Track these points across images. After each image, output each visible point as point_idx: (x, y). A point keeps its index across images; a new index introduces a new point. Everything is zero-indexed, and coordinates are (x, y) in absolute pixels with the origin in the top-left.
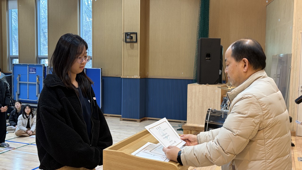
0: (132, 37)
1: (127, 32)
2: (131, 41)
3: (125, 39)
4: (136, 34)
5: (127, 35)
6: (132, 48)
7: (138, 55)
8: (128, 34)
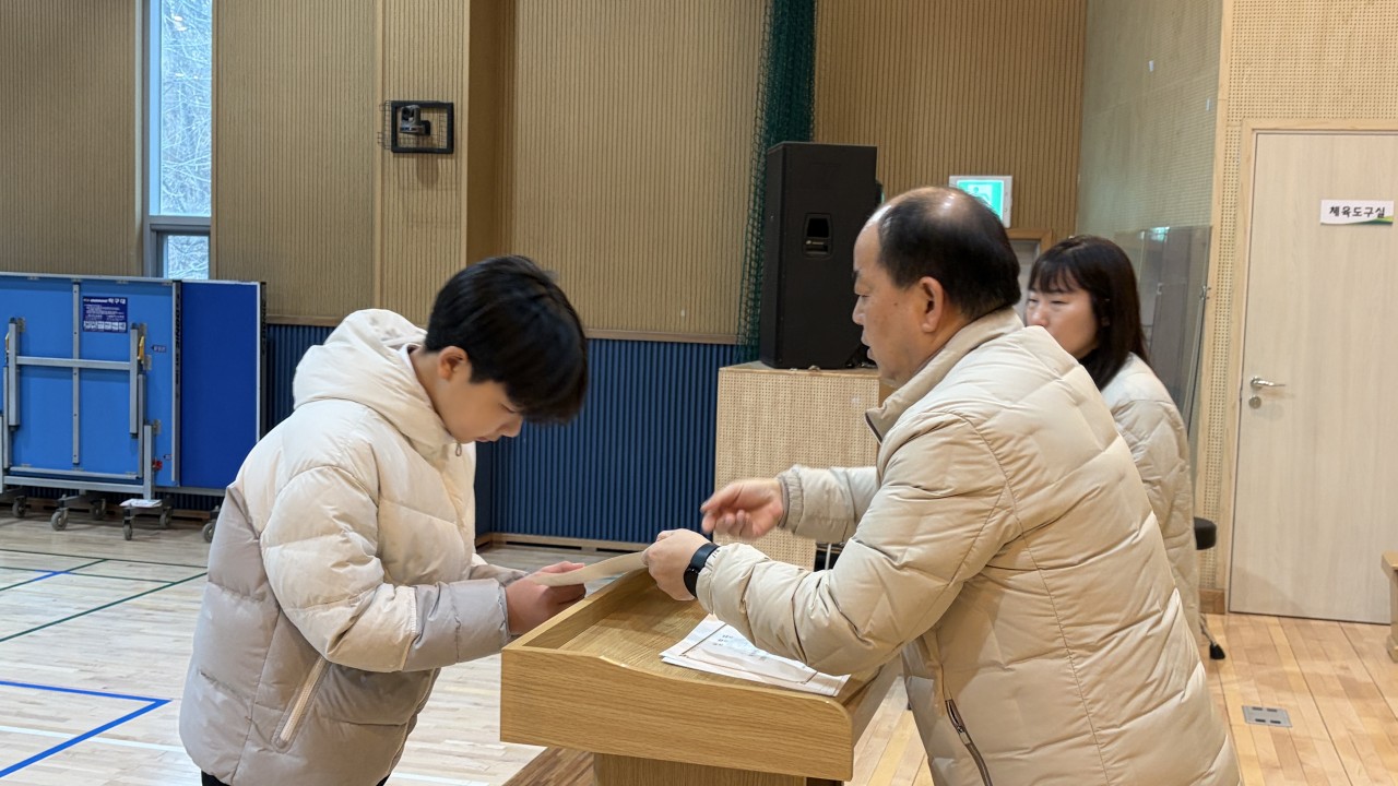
0: (427, 125)
1: (401, 99)
2: (420, 146)
3: (388, 133)
4: (449, 108)
5: (400, 115)
6: (430, 179)
7: (459, 218)
8: (406, 112)
